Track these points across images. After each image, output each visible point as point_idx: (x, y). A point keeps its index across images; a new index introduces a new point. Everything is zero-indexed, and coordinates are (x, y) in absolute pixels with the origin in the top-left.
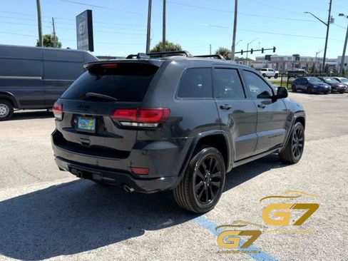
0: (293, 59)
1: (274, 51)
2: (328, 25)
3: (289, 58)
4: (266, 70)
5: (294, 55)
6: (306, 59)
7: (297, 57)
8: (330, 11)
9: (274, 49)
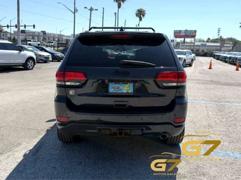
0: (42, 34)
1: (34, 28)
2: (74, 13)
3: (39, 33)
4: (31, 41)
5: (42, 32)
6: (50, 34)
7: (44, 33)
8: (75, 4)
9: (34, 26)
